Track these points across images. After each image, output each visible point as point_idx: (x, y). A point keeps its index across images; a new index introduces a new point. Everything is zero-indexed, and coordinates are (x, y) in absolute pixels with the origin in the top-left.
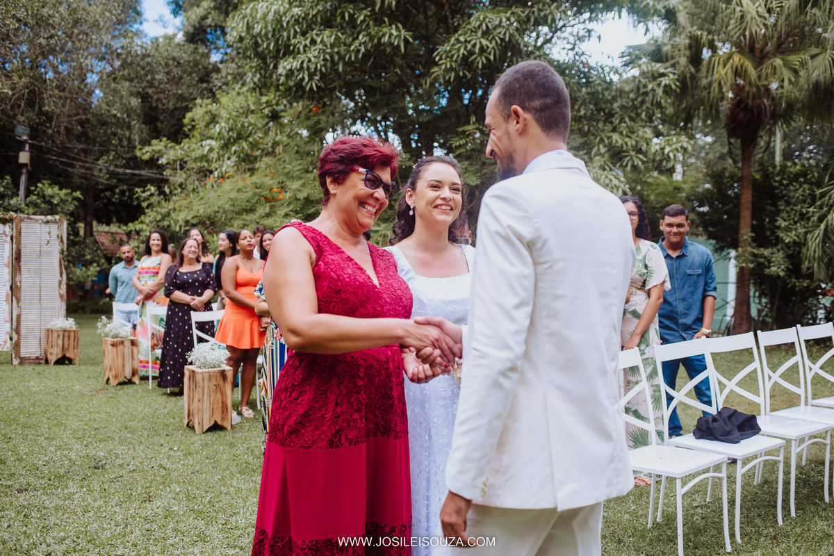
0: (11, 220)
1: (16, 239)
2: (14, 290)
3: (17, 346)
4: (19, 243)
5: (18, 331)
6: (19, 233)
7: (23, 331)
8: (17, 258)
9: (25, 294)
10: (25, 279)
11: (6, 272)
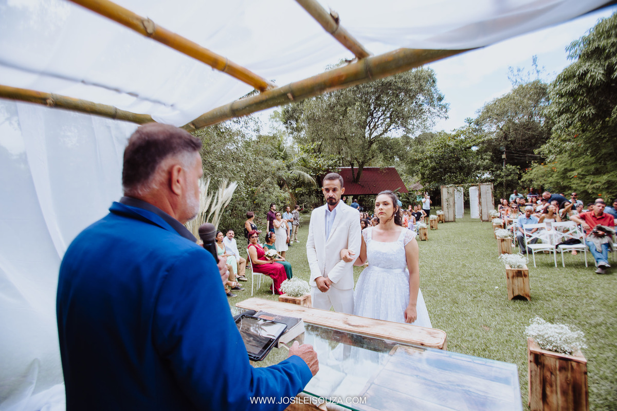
0: (478, 185)
1: (479, 190)
2: (480, 203)
3: (481, 217)
4: (480, 191)
5: (481, 213)
6: (480, 188)
7: (483, 213)
8: (480, 195)
9: (482, 204)
10: (483, 200)
11: (477, 198)
